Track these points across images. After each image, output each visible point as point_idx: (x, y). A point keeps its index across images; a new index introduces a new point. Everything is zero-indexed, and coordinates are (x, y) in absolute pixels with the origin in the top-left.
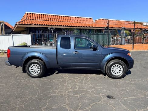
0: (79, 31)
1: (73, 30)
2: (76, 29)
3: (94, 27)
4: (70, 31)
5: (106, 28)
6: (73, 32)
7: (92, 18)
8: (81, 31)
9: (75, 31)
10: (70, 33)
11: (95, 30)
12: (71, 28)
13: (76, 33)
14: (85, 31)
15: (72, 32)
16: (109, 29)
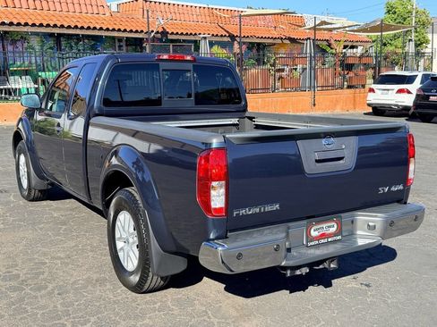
0: (51, 43)
1: (24, 38)
2: (37, 34)
3: (108, 29)
4: (14, 42)
5: (159, 36)
6: (26, 45)
8: (58, 43)
9: (35, 42)
10: (10, 48)
12: (12, 29)
13: (37, 48)
14: (76, 44)
15: (19, 44)
16: (170, 37)
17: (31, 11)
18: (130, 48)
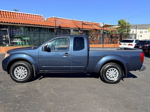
0: (27, 29)
1: (19, 27)
2: (23, 26)
3: (44, 26)
5: (59, 28)
6: (19, 29)
7: (42, 15)
8: (29, 29)
9: (22, 29)
10: (15, 30)
11: (47, 29)
12: (15, 25)
13: (23, 30)
14: (34, 29)
15: (17, 29)
17: (21, 20)
18: (50, 31)
